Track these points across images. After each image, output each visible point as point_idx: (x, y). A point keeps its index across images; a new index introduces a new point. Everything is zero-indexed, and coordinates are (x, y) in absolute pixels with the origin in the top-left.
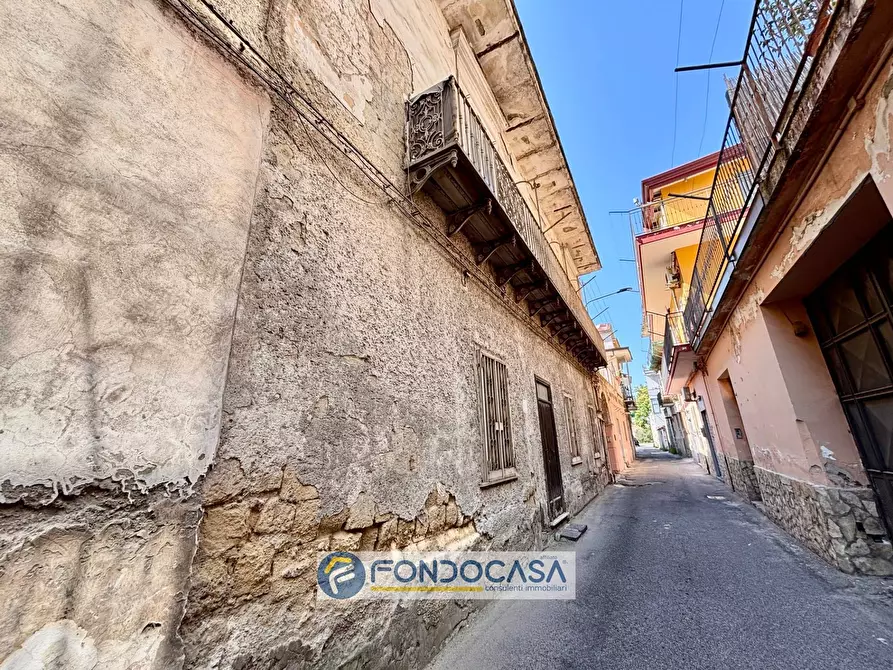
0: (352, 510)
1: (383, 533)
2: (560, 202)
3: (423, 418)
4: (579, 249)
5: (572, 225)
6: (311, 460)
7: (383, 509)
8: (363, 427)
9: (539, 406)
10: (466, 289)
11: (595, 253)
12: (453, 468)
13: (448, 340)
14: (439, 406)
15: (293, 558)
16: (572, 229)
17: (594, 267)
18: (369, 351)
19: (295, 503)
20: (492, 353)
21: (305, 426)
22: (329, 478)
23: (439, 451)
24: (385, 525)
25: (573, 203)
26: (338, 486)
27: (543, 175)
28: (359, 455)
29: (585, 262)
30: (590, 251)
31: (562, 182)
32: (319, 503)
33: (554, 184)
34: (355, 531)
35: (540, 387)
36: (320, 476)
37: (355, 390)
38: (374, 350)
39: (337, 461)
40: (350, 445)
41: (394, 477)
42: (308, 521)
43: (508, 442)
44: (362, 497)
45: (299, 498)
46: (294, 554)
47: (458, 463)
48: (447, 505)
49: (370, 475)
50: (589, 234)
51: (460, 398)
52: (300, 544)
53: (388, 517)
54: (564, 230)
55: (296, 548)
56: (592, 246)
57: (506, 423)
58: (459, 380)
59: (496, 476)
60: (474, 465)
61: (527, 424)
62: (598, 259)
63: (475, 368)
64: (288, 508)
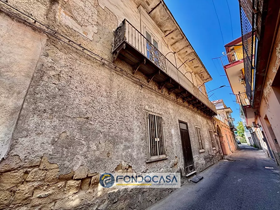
0: (76, 172)
1: (92, 180)
2: (191, 58)
3: (116, 138)
4: (201, 73)
5: (197, 65)
6: (56, 154)
7: (92, 172)
8: (83, 142)
9: (181, 131)
10: (142, 91)
11: (208, 74)
12: (131, 156)
13: (131, 109)
14: (125, 134)
15: (44, 190)
16: (197, 67)
17: (209, 79)
18: (88, 115)
19: (46, 170)
20: (155, 113)
21: (53, 143)
22: (64, 161)
23: (123, 150)
24: (93, 177)
25: (195, 57)
26: (68, 163)
27: (182, 49)
28: (81, 152)
29: (205, 78)
30: (206, 74)
31: (189, 50)
32: (58, 170)
33: (187, 52)
34: (77, 180)
35: (181, 124)
36: (60, 160)
37: (81, 129)
38: (91, 115)
39: (69, 154)
40: (76, 148)
41: (98, 160)
42: (52, 177)
43: (162, 145)
44: (81, 167)
45: (48, 168)
46: (45, 189)
47: (134, 154)
48: (127, 169)
49: (86, 159)
50: (204, 68)
51: (136, 130)
52: (48, 185)
53: (95, 174)
54: (194, 67)
55: (46, 187)
56: (207, 72)
57: (161, 138)
58: (136, 123)
59: (154, 158)
60: (143, 155)
61: (174, 138)
62: (210, 76)
63: (146, 119)
64: (43, 172)
